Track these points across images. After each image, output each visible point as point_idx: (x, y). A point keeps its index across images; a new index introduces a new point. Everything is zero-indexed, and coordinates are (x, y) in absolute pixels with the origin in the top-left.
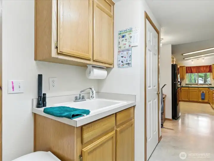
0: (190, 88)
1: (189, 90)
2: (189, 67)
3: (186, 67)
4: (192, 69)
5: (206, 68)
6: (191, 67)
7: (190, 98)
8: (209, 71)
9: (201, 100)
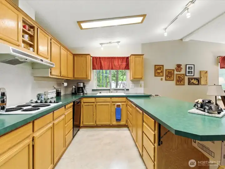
0: (97, 99)
1: (96, 102)
2: (96, 58)
3: (93, 58)
4: (102, 62)
5: (122, 62)
6: (100, 58)
7: (97, 121)
8: (125, 67)
9: (115, 123)
